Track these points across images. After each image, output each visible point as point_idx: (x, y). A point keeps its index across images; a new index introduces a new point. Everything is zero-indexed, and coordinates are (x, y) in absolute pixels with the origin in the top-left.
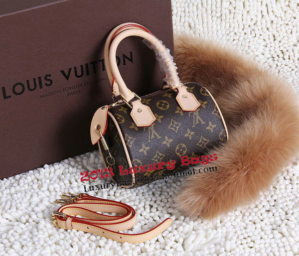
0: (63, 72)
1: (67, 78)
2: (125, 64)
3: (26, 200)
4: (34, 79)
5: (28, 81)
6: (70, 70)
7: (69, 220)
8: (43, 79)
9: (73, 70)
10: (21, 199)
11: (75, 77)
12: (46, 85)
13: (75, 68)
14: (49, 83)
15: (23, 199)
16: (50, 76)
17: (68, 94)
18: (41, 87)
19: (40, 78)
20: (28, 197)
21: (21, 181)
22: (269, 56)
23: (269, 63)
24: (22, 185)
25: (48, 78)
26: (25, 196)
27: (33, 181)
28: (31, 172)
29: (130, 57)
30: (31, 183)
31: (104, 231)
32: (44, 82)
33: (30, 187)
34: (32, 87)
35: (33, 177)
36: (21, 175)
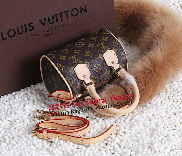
0: (40, 21)
1: (43, 24)
2: (81, 13)
3: (20, 108)
4: (22, 26)
5: (17, 28)
6: (45, 19)
7: (45, 132)
8: (27, 26)
9: (47, 19)
10: (17, 107)
11: (49, 24)
12: (30, 30)
13: (49, 18)
14: (31, 28)
15: (18, 108)
16: (32, 24)
17: (45, 36)
18: (26, 32)
19: (25, 25)
20: (22, 106)
21: (16, 96)
22: (178, 5)
23: (178, 10)
24: (17, 98)
25: (31, 25)
26: (20, 105)
27: (24, 96)
28: (22, 90)
29: (85, 9)
30: (23, 97)
31: (70, 137)
32: (28, 28)
33: (23, 100)
34: (20, 32)
35: (24, 93)
36: (16, 92)
